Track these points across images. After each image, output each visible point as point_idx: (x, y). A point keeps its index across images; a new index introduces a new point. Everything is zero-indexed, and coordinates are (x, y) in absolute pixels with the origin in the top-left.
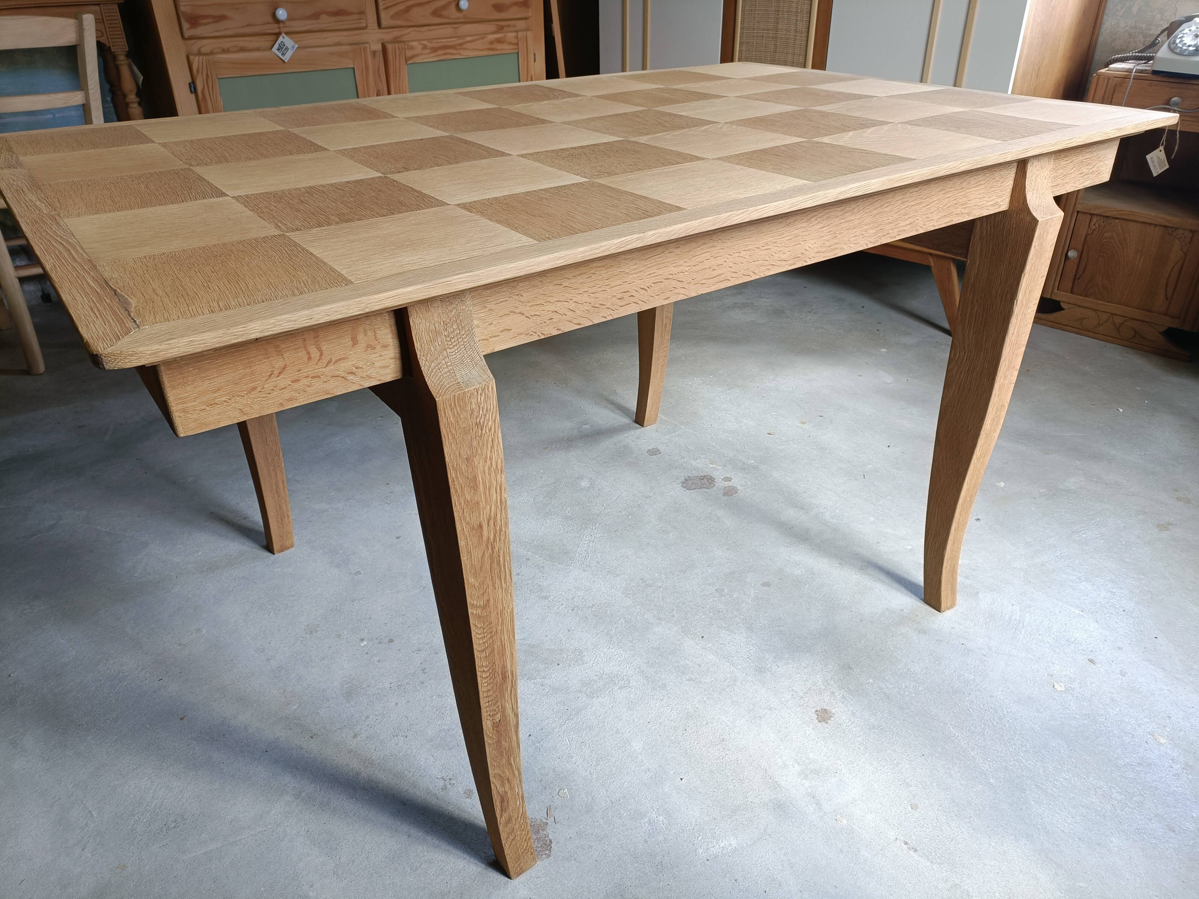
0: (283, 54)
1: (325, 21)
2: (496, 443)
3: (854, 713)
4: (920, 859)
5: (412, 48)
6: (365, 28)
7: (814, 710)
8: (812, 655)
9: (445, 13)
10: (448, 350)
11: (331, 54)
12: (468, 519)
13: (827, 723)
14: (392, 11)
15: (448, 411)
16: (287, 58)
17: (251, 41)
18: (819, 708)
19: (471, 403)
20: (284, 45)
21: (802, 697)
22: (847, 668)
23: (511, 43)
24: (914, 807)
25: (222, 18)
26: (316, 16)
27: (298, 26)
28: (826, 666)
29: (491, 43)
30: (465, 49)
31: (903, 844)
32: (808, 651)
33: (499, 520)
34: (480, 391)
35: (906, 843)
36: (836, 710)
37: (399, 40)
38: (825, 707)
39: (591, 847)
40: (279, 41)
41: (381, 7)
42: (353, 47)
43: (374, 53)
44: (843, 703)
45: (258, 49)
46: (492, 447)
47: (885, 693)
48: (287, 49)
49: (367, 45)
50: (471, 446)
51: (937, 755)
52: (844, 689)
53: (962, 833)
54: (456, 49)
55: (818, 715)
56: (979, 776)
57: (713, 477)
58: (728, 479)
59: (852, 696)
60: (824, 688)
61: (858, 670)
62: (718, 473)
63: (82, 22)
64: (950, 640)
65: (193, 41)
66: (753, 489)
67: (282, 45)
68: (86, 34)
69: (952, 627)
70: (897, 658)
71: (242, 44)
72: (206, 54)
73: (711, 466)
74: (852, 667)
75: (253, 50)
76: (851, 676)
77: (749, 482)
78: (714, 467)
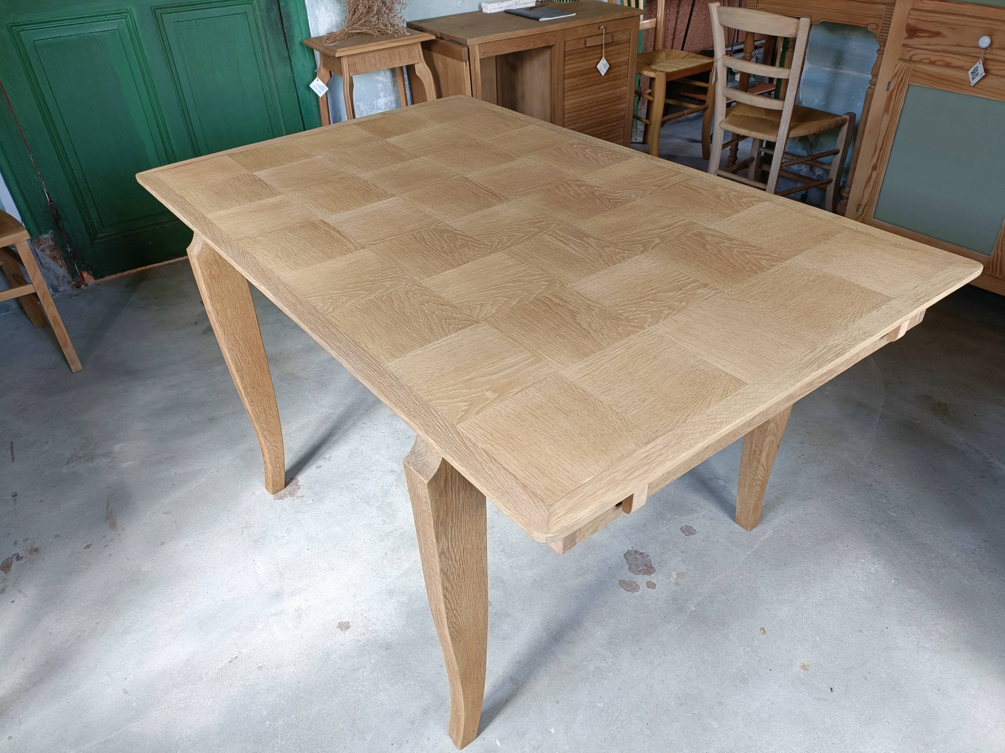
0: (973, 78)
3: (343, 645)
4: (224, 663)
7: (350, 621)
8: (403, 625)
13: (337, 627)
16: (974, 83)
17: (957, 59)
18: (350, 624)
21: (362, 615)
22: (388, 647)
24: (260, 668)
25: (937, 34)
28: (391, 633)
31: (236, 656)
32: (407, 623)
35: (236, 658)
36: (348, 635)
38: (351, 628)
39: (275, 514)
44: (354, 640)
47: (359, 669)
51: (297, 692)
52: (367, 642)
53: (234, 692)
55: (345, 623)
56: (273, 715)
57: (652, 575)
58: (651, 585)
59: (360, 646)
60: (369, 629)
61: (384, 654)
62: (661, 579)
63: (800, 24)
64: (413, 733)
65: (909, 49)
66: (637, 605)
67: (976, 69)
68: (799, 32)
69: (429, 739)
70: (396, 685)
71: (949, 60)
72: (915, 62)
73: (673, 573)
74: (388, 651)
75: (956, 67)
76: (379, 649)
77: (650, 602)
78: (671, 576)
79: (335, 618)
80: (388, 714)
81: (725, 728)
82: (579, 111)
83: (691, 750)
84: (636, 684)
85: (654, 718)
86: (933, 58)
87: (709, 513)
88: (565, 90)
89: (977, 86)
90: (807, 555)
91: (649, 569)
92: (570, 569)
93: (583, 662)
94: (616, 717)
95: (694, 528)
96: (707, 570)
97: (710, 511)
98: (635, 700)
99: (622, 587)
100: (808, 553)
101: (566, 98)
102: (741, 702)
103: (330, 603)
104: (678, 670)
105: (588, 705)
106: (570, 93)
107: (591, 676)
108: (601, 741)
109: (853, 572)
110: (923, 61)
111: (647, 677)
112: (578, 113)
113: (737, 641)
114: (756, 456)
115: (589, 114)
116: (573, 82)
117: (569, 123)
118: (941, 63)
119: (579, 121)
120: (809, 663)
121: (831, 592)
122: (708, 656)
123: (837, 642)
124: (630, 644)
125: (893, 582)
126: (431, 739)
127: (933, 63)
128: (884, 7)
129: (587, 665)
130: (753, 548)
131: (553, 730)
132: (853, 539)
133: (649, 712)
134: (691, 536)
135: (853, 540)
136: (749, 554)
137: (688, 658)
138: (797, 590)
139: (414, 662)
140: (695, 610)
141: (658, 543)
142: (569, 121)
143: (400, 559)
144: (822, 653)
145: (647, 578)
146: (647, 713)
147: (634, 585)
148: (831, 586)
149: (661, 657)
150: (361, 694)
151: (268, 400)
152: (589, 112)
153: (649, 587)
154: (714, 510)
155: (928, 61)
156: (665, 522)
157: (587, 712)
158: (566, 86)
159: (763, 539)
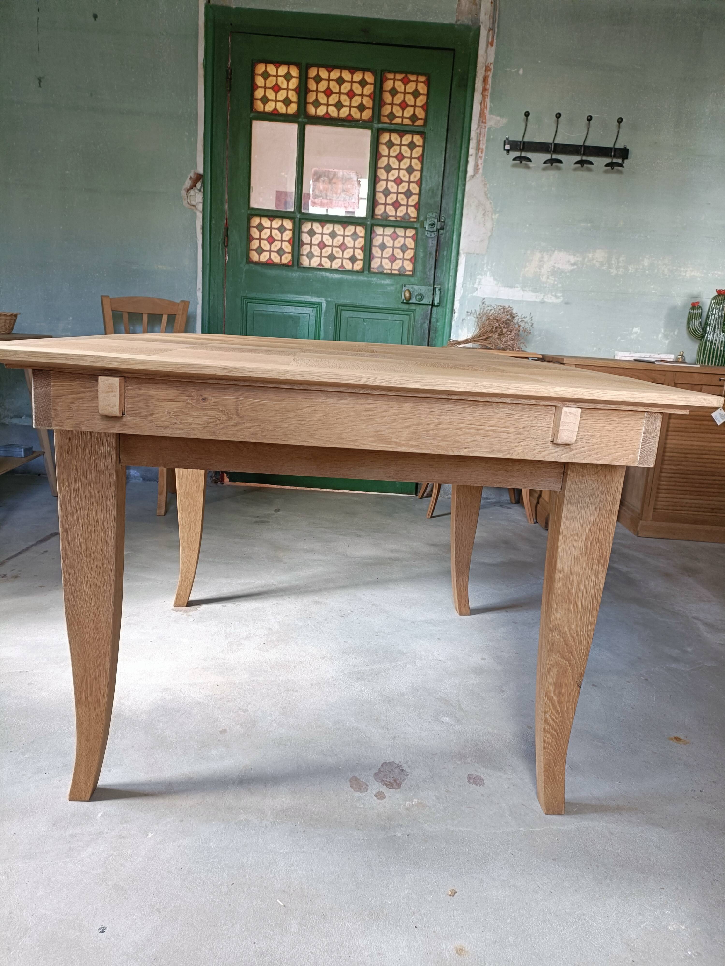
39: (161, 617)
57: (392, 790)
58: (380, 796)
62: (398, 797)
66: (347, 801)
73: (415, 800)
77: (362, 806)
78: (411, 800)
81: (300, 938)
82: (684, 453)
83: (243, 930)
84: (265, 851)
85: (245, 884)
87: (518, 780)
88: (670, 429)
90: (595, 867)
91: (395, 784)
92: (321, 747)
93: (242, 809)
94: (213, 861)
95: (486, 782)
96: (454, 817)
97: (521, 779)
98: (247, 862)
99: (350, 782)
100: (598, 866)
101: (669, 437)
102: (347, 929)
104: (318, 867)
105: (203, 838)
106: (674, 433)
107: (233, 822)
108: (176, 868)
109: (640, 914)
111: (281, 853)
112: (683, 455)
113: (410, 883)
115: (697, 460)
116: (681, 424)
117: (670, 462)
119: (683, 463)
120: (471, 952)
121: (585, 912)
122: (363, 876)
123: (533, 957)
124: (301, 823)
125: (689, 953)
129: (242, 814)
130: (532, 828)
131: (150, 835)
132: (680, 888)
133: (247, 877)
134: (474, 786)
135: (677, 889)
136: (521, 831)
137: (340, 865)
138: (541, 886)
140: (399, 837)
141: (431, 772)
142: (670, 460)
144: (499, 954)
145: (384, 789)
146: (245, 876)
147: (364, 787)
148: (592, 908)
149: (315, 848)
151: (195, 515)
152: (698, 458)
153: (376, 796)
154: (527, 780)
156: (459, 763)
157: (195, 842)
158: (671, 425)
159: (555, 827)
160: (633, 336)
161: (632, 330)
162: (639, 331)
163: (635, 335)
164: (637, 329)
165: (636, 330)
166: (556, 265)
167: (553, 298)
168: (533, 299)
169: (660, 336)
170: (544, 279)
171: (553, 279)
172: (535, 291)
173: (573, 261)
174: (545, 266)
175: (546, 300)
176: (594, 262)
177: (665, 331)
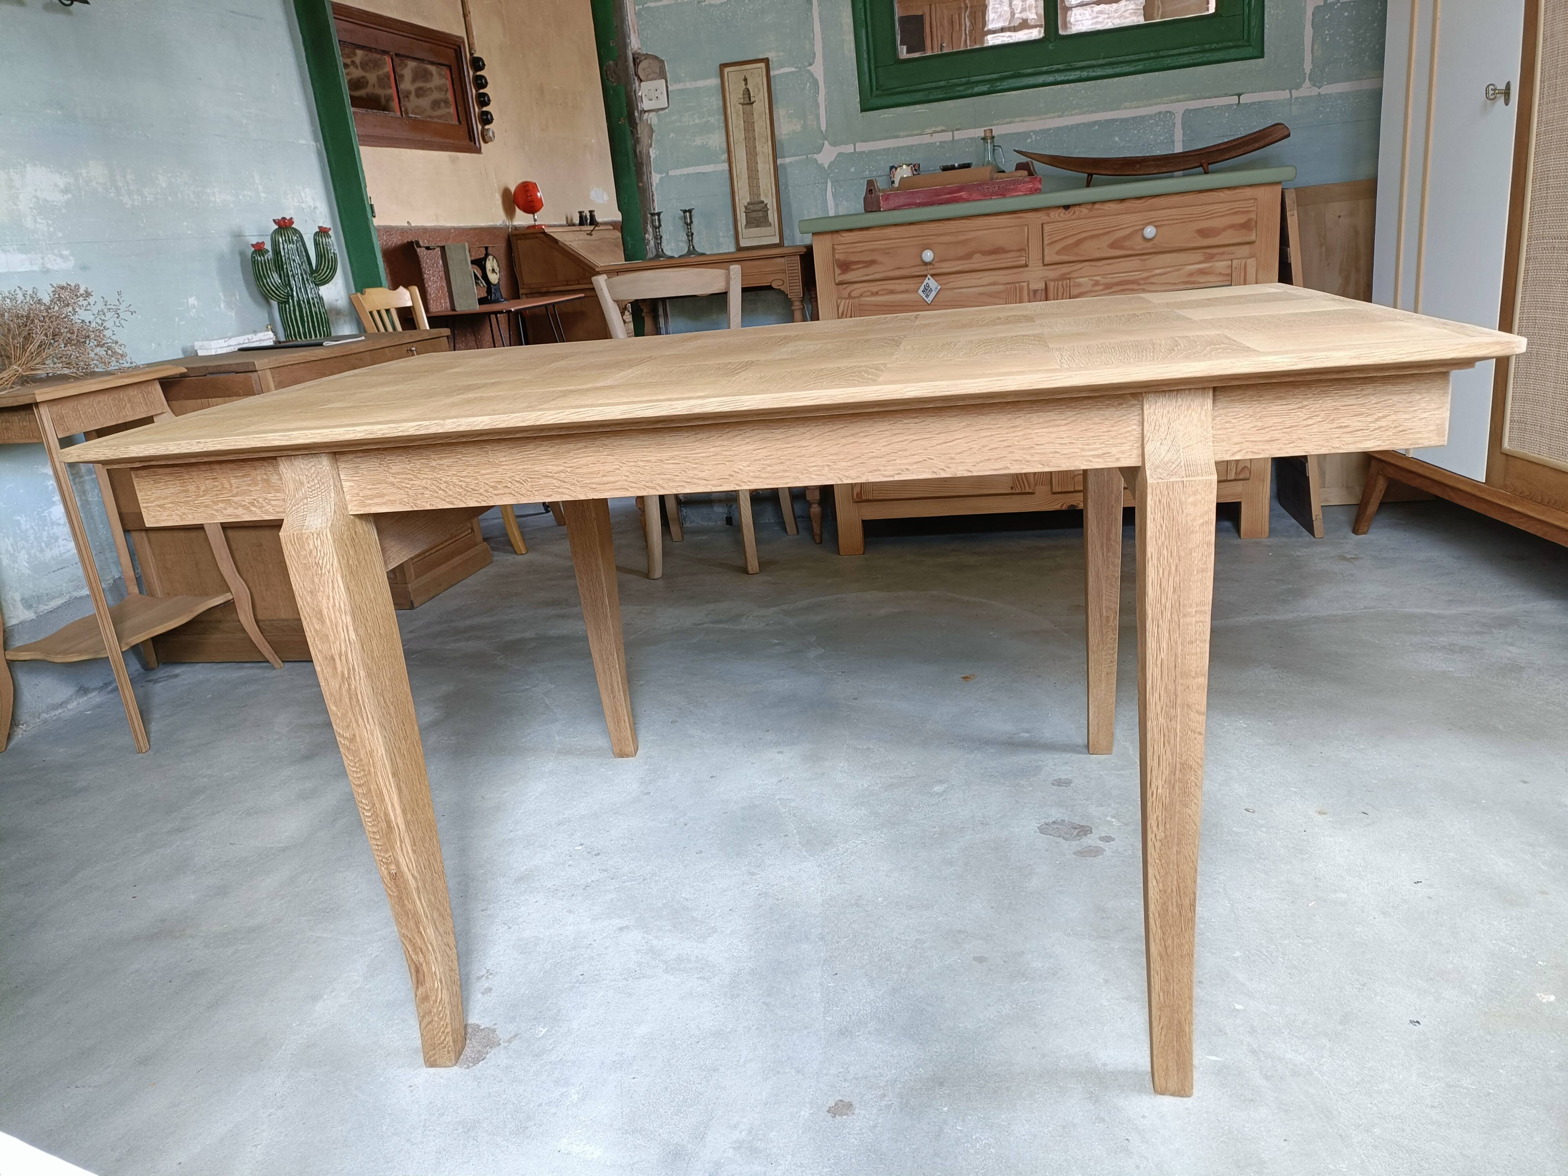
0: (927, 296)
1: (979, 261)
2: (336, 585)
3: (876, 1127)
5: (1079, 285)
6: (1026, 266)
7: (839, 1098)
8: (918, 1049)
9: (1127, 244)
10: (309, 499)
11: (981, 294)
12: (320, 647)
13: (834, 1117)
14: (1058, 246)
15: (289, 546)
16: (929, 300)
17: (900, 284)
18: (846, 1100)
19: (309, 544)
20: (929, 287)
21: (845, 1080)
22: (937, 1081)
23: (1220, 274)
25: (872, 262)
26: (969, 256)
27: (947, 267)
28: (918, 1067)
29: (1191, 274)
30: (1151, 283)
32: (920, 1043)
33: (350, 659)
34: (315, 536)
36: (862, 1112)
37: (1068, 276)
38: (854, 1102)
40: (925, 283)
41: (1046, 242)
42: (1008, 286)
43: (1035, 291)
44: (880, 1110)
45: (907, 291)
46: (333, 588)
47: (941, 1130)
48: (931, 290)
49: (1025, 284)
50: (313, 582)
52: (902, 1099)
54: (1139, 284)
55: (836, 1105)
57: (1093, 831)
58: (1107, 839)
59: (901, 1110)
60: (882, 1085)
61: (948, 1091)
62: (1106, 829)
63: (731, 273)
64: (1117, 1127)
65: (845, 286)
67: (928, 285)
68: (732, 283)
69: (1144, 1117)
70: (1015, 1106)
71: (891, 287)
72: (855, 298)
73: (1108, 820)
74: (946, 1085)
75: (901, 292)
76: (931, 1091)
79: (812, 1111)
80: (1058, 1138)
81: (1352, 892)
84: (1233, 916)
86: (874, 289)
87: (1056, 761)
89: (933, 304)
91: (1083, 829)
94: (1267, 952)
95: (1063, 777)
97: (1054, 758)
99: (1086, 856)
102: (1327, 866)
103: (775, 1103)
105: (1228, 962)
108: (1290, 978)
110: (864, 295)
113: (1247, 830)
114: (1110, 624)
118: (885, 292)
120: (1319, 808)
122: (1247, 855)
125: (1270, 724)
126: (1146, 1114)
127: (877, 294)
128: (782, 260)
131: (1238, 1007)
134: (1072, 784)
137: (1236, 868)
138: (1220, 769)
139: (998, 1069)
141: (1053, 806)
143: (794, 996)
144: (1315, 796)
145: (1093, 836)
146: (1282, 928)
147: (1092, 848)
150: (989, 1149)
153: (1108, 842)
154: (1056, 756)
155: (870, 293)
156: (1030, 789)
157: (1238, 968)
160: (193, 313)
161: (188, 302)
162: (196, 303)
163: (194, 311)
164: (193, 298)
165: (192, 301)
166: (39, 194)
167: (59, 260)
168: (27, 267)
169: (222, 306)
170: (29, 223)
171: (44, 222)
172: (23, 249)
173: (62, 186)
174: (21, 197)
175: (49, 266)
176: (94, 184)
177: (225, 296)
